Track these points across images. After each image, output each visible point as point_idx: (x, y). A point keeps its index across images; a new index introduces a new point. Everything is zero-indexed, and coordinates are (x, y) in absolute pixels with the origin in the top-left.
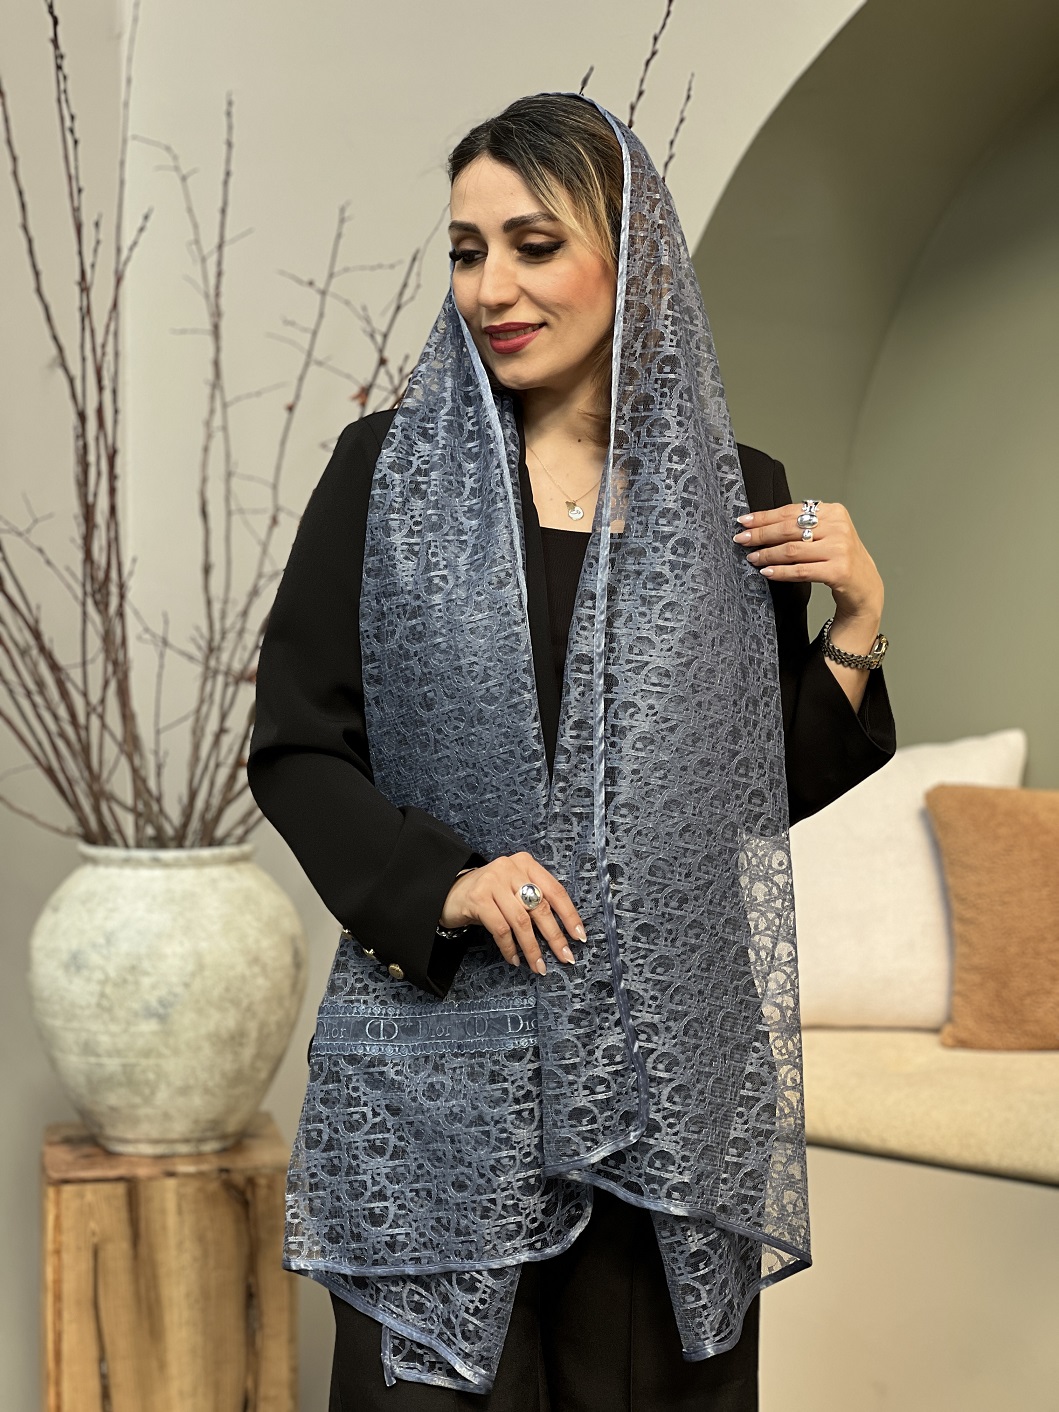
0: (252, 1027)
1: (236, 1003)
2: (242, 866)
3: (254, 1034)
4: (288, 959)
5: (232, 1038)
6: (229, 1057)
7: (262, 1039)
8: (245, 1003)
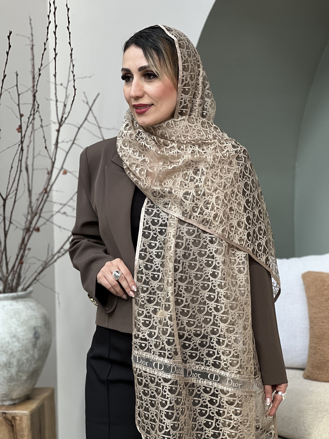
0: (14, 361)
1: (6, 352)
2: (20, 300)
3: (15, 364)
4: (31, 335)
5: (6, 365)
6: (5, 372)
7: (20, 365)
8: (10, 352)
